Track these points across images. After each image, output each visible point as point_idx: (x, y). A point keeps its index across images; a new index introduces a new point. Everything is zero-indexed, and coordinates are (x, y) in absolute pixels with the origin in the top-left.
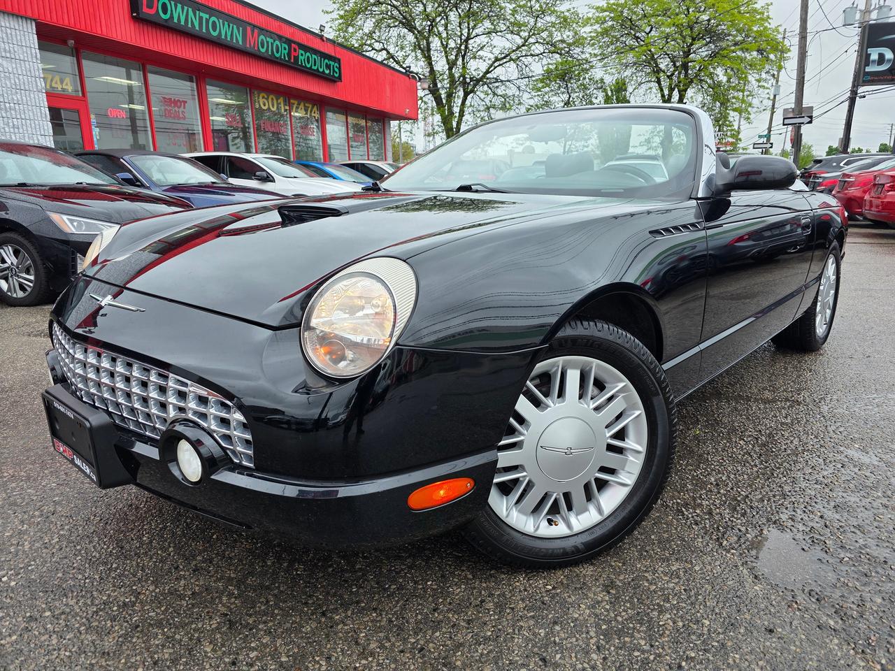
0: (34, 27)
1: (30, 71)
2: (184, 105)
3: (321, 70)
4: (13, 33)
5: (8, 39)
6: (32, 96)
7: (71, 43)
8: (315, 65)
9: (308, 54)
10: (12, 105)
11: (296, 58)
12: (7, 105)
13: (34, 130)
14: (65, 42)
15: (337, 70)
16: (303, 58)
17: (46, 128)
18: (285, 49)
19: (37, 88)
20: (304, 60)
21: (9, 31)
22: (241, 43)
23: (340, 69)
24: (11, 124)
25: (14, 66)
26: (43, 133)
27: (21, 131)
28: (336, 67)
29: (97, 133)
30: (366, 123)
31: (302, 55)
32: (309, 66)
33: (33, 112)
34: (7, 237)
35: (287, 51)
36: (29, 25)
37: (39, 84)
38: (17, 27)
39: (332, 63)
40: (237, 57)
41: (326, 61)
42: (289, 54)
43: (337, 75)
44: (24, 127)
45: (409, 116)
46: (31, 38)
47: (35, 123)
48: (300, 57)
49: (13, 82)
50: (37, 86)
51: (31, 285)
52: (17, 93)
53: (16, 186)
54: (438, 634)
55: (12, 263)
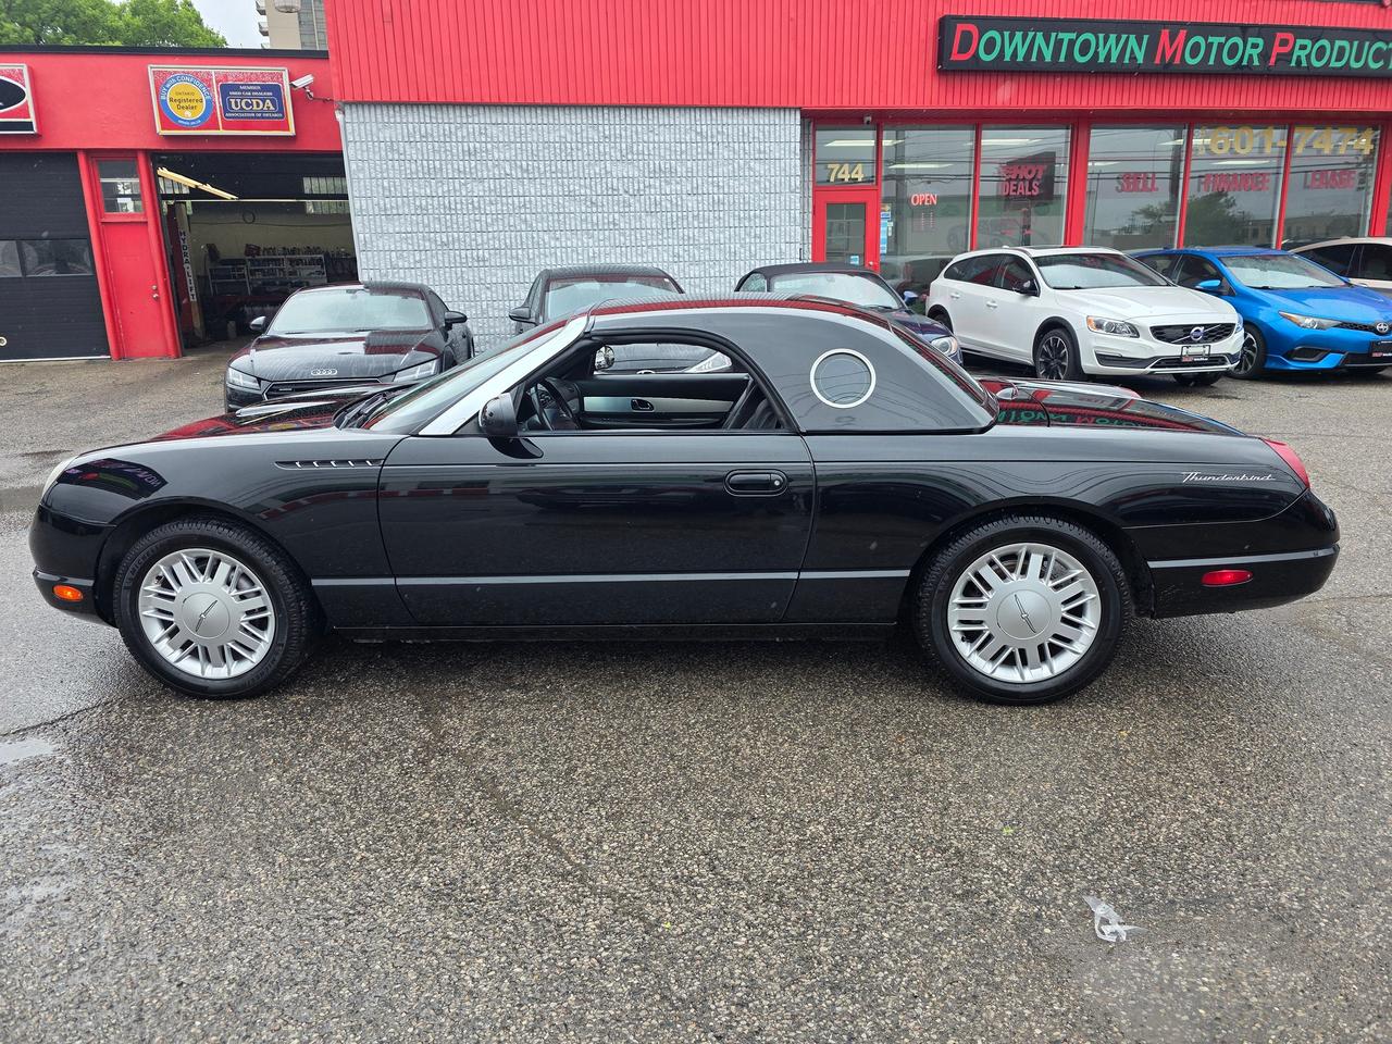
0: (798, 116)
1: (785, 169)
3: (1357, 65)
4: (772, 130)
9: (1324, 42)
10: (758, 211)
11: (1284, 59)
12: (752, 213)
13: (778, 238)
16: (1304, 53)
17: (793, 233)
18: (1254, 46)
19: (790, 189)
20: (1309, 55)
22: (1140, 61)
24: (753, 234)
25: (767, 167)
27: (763, 240)
32: (1317, 65)
33: (780, 217)
35: (1257, 50)
36: (791, 116)
37: (793, 184)
38: (777, 123)
41: (1379, 45)
42: (1264, 53)
46: (793, 132)
47: (780, 230)
48: (1297, 52)
49: (763, 186)
52: (765, 197)
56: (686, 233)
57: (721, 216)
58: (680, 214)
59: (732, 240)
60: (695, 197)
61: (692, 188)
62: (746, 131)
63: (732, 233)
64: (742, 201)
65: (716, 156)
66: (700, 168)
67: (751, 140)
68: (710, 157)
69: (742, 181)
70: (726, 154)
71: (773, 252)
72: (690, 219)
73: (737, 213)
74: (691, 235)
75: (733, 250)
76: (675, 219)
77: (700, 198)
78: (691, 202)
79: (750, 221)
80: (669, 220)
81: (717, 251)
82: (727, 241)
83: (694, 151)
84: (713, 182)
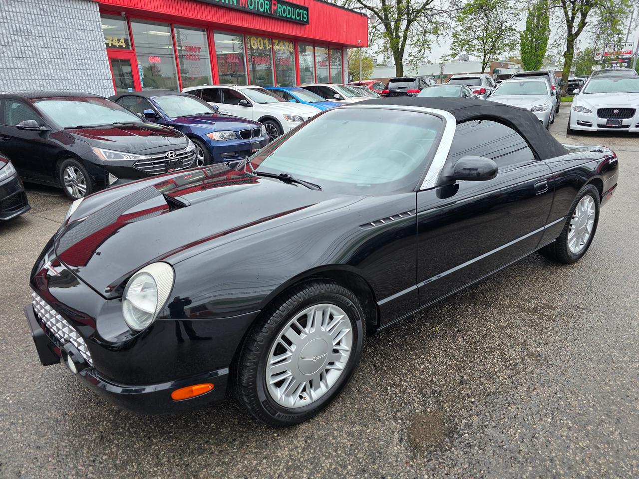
0: (98, 7)
1: (97, 37)
2: (199, 50)
3: (294, 17)
4: (85, 13)
5: (82, 17)
6: (98, 54)
7: (124, 14)
8: (289, 14)
9: (284, 7)
10: (86, 61)
11: (276, 11)
12: (83, 61)
13: (100, 77)
14: (119, 14)
15: (305, 16)
16: (280, 10)
17: (108, 75)
18: (267, 4)
19: (101, 49)
20: (281, 11)
21: (82, 11)
22: (235, 4)
23: (308, 15)
24: (86, 74)
25: (86, 35)
26: (106, 78)
27: (92, 77)
28: (305, 14)
29: (143, 74)
30: (329, 51)
31: (280, 8)
32: (284, 15)
33: (99, 65)
34: (69, 162)
35: (268, 7)
36: (95, 7)
37: (102, 46)
38: (87, 9)
39: (302, 11)
40: (232, 13)
41: (298, 10)
42: (270, 9)
43: (305, 20)
44: (95, 75)
45: (361, 45)
46: (97, 15)
47: (101, 72)
48: (279, 10)
49: (86, 46)
50: (101, 47)
51: (85, 191)
52: (89, 53)
53: (76, 128)
54: (200, 457)
55: (74, 178)
56: (46, 72)
57: (66, 62)
58: (39, 60)
59: (75, 77)
60: (47, 50)
61: (44, 44)
62: (70, 11)
63: (74, 73)
64: (76, 54)
65: (55, 25)
66: (46, 31)
67: (74, 18)
68: (52, 25)
69: (73, 42)
70: (60, 24)
71: (99, 84)
72: (47, 63)
73: (74, 61)
74: (49, 74)
75: (76, 83)
76: (37, 63)
77: (50, 51)
78: (45, 53)
79: (83, 66)
80: (33, 63)
81: (67, 84)
82: (72, 78)
83: (41, 21)
84: (56, 41)
